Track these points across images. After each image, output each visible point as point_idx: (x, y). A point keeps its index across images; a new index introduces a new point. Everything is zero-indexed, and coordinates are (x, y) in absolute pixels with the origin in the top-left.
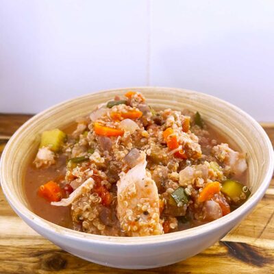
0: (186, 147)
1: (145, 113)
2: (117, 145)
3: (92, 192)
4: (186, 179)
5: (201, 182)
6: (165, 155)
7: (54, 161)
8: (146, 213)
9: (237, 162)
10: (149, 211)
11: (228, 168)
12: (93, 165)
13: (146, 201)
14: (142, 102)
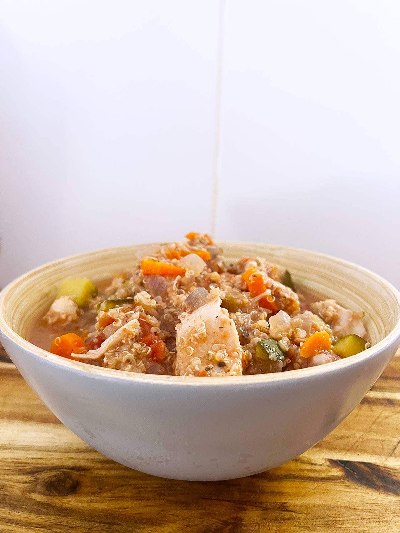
0: (276, 294)
1: (214, 257)
2: (175, 288)
3: (136, 339)
4: (280, 327)
5: (302, 334)
6: (246, 300)
7: (75, 317)
8: (221, 365)
9: (351, 325)
10: (227, 361)
11: (338, 328)
12: (138, 307)
13: (220, 349)
14: (210, 243)
